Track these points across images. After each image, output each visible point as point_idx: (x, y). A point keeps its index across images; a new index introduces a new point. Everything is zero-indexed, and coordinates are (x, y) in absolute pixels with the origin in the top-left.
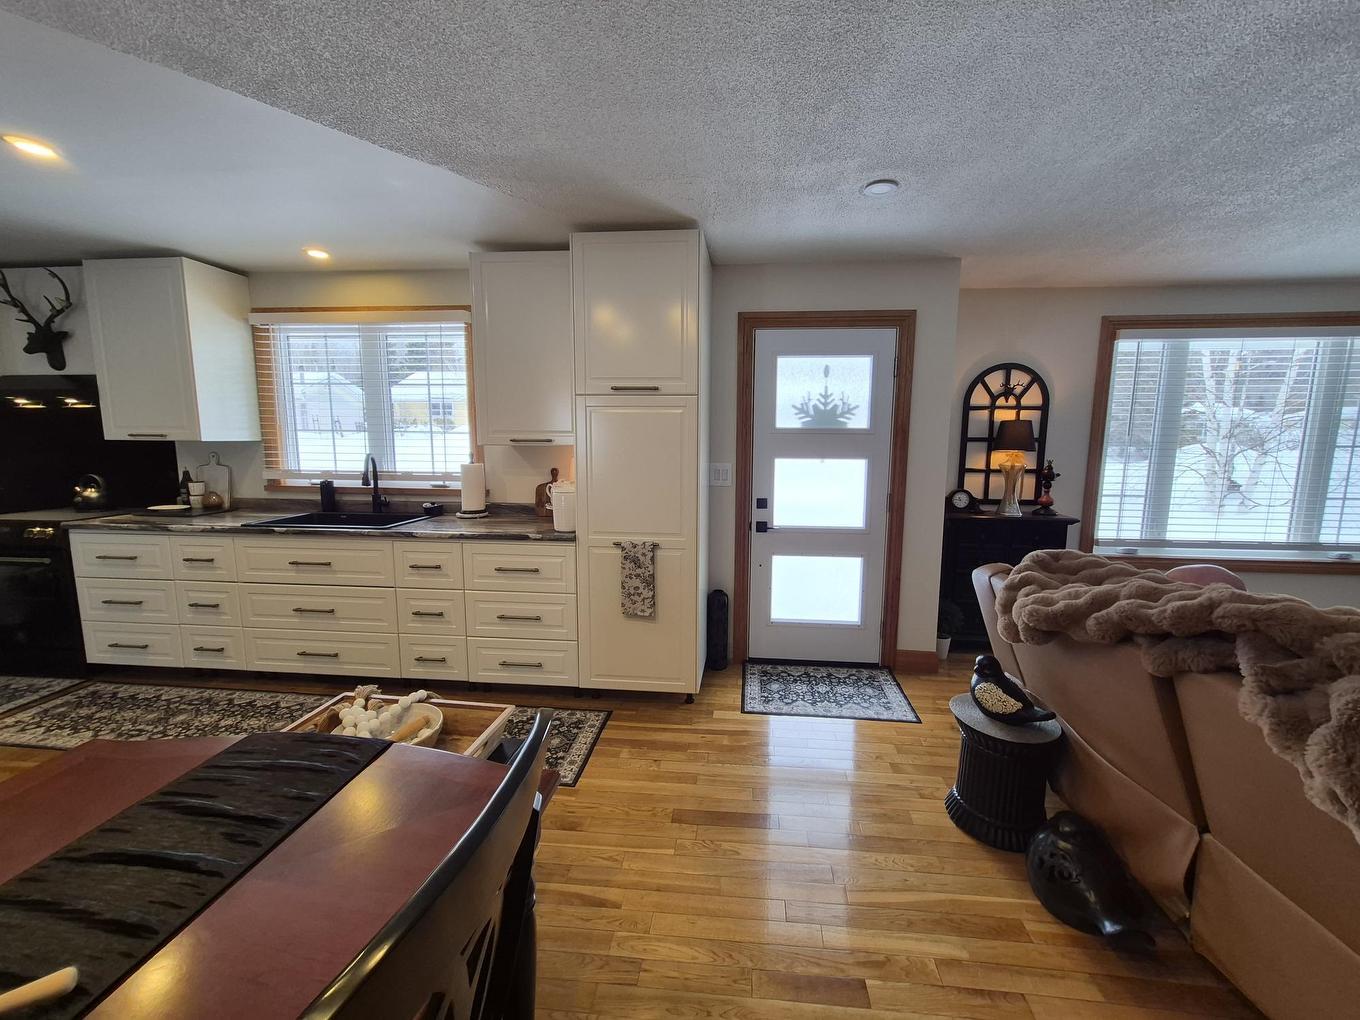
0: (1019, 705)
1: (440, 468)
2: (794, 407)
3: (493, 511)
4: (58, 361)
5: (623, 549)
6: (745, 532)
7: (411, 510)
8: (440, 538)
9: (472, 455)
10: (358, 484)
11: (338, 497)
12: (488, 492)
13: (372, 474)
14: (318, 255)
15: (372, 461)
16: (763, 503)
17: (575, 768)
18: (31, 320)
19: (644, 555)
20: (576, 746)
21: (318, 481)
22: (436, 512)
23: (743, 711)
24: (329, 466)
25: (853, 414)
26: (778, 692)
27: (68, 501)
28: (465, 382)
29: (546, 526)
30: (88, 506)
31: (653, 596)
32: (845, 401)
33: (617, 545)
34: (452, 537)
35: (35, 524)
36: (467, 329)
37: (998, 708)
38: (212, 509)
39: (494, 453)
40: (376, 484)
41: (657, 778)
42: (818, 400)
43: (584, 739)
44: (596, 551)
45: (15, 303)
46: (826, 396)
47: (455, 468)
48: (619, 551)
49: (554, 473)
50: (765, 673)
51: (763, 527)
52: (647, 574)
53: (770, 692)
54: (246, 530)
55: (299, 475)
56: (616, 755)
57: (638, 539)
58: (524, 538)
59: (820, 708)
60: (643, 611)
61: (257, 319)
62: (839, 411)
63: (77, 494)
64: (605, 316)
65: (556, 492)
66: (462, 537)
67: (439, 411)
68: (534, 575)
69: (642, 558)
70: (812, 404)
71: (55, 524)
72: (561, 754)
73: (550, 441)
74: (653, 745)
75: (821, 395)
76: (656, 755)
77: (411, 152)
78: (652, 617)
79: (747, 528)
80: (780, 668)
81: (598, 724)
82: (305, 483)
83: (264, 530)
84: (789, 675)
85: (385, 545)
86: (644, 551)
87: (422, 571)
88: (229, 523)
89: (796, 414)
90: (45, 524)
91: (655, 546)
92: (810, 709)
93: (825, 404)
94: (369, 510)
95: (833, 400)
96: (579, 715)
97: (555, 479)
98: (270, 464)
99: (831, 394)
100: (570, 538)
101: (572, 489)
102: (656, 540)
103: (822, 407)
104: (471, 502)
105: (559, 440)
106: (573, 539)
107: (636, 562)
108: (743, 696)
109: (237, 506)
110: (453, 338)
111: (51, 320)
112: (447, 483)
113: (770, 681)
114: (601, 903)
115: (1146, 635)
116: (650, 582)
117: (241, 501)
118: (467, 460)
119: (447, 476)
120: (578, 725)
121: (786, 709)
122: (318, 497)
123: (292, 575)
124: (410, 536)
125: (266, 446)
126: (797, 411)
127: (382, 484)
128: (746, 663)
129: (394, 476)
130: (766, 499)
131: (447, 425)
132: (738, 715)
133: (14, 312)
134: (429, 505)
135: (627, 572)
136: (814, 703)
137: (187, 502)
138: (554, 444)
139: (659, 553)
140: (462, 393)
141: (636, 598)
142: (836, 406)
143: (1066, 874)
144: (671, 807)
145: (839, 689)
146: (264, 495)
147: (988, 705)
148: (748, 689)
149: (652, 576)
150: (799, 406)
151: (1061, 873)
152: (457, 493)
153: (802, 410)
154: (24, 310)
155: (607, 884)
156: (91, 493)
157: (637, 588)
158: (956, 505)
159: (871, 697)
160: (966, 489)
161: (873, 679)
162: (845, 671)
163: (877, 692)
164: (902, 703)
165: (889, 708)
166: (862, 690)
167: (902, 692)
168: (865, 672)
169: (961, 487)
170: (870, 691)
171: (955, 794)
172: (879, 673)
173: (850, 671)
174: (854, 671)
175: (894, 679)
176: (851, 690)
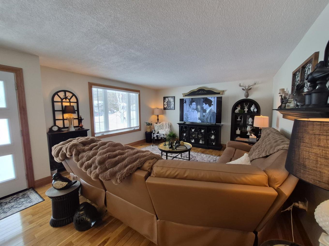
0: (67, 183)
37: (61, 187)
158: (54, 130)
159: (23, 202)
160: (57, 125)
161: (24, 195)
162: (10, 198)
163: (26, 199)
164: (38, 197)
165: (31, 202)
166: (18, 201)
167: (38, 194)
168: (21, 194)
169: (55, 125)
170: (22, 200)
171: (52, 217)
172: (27, 191)
173: (13, 197)
174: (15, 196)
175: (35, 191)
176: (13, 204)
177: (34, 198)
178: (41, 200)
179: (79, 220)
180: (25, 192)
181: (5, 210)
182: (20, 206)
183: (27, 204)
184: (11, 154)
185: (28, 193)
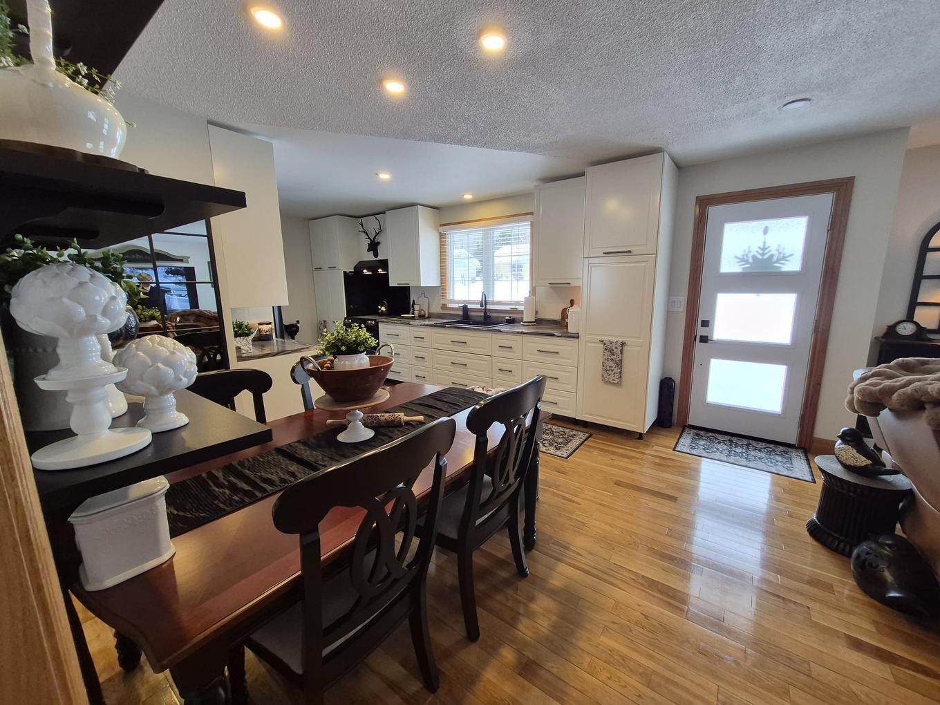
0: (869, 462)
1: (515, 299)
2: (736, 257)
3: (539, 322)
4: (376, 255)
5: (605, 344)
6: (691, 342)
7: (500, 320)
8: (513, 333)
9: (530, 292)
10: (478, 307)
11: (469, 313)
12: (537, 312)
13: (484, 302)
14: (468, 197)
15: (484, 295)
16: (705, 324)
17: (569, 453)
18: (369, 238)
19: (616, 348)
20: (570, 444)
21: (462, 305)
22: (511, 322)
23: (674, 450)
24: (466, 298)
25: (787, 261)
26: (703, 446)
27: (376, 312)
28: (529, 253)
29: (565, 330)
30: (382, 314)
31: (620, 373)
32: (781, 251)
33: (602, 341)
34: (518, 333)
35: (369, 320)
36: (531, 224)
37: (851, 462)
38: (422, 317)
39: (541, 290)
40: (486, 307)
41: (611, 465)
42: (757, 252)
43: (574, 443)
44: (590, 344)
45: (365, 232)
46: (764, 249)
47: (521, 299)
48: (602, 345)
49: (572, 302)
50: (698, 435)
51: (704, 339)
52: (618, 359)
53: (698, 444)
54: (435, 325)
55: (454, 302)
56: (591, 452)
57: (614, 339)
58: (552, 335)
59: (732, 459)
60: (614, 380)
61: (442, 229)
62: (775, 259)
63: (380, 309)
64: (612, 205)
65: (571, 313)
66: (522, 333)
67: (516, 268)
68: (556, 355)
69: (615, 350)
70: (751, 254)
71: (375, 320)
72: (562, 445)
73: (569, 284)
74: (613, 453)
75: (759, 248)
76: (613, 457)
77: (511, 149)
78: (619, 384)
79: (693, 339)
80: (710, 434)
81: (584, 438)
82: (456, 306)
83: (442, 326)
84: (716, 439)
85: (488, 335)
86: (617, 346)
87: (504, 349)
88: (427, 322)
89: (739, 262)
90: (371, 320)
91: (623, 344)
92: (724, 458)
93: (763, 255)
94: (482, 320)
95: (770, 251)
96: (574, 432)
97: (572, 306)
98: (443, 297)
99: (769, 247)
100: (576, 337)
101: (579, 310)
102: (624, 340)
103: (760, 257)
104: (528, 317)
105: (574, 283)
106: (578, 337)
107: (611, 352)
108: (677, 443)
109: (430, 316)
110: (524, 229)
111: (375, 238)
112: (517, 307)
113: (699, 439)
114: (573, 502)
115: (930, 403)
116: (620, 364)
117: (432, 314)
118: (527, 295)
119: (518, 303)
120: (573, 436)
121: (705, 454)
122: (461, 313)
123: (451, 347)
124: (500, 331)
125: (441, 289)
126: (739, 260)
127: (488, 307)
128: (685, 427)
129: (493, 303)
130: (708, 321)
131: (519, 278)
132: (671, 451)
133: (364, 235)
134: (508, 318)
135: (606, 357)
136: (729, 456)
137: (413, 314)
138: (572, 285)
139: (625, 348)
140: (528, 258)
141: (610, 372)
142: (772, 256)
143: (874, 565)
144: (615, 479)
145: (753, 453)
146: (441, 311)
147: (843, 459)
148: (682, 440)
149: (621, 361)
150: (741, 257)
151: (870, 564)
152: (522, 312)
153: (743, 260)
154: (367, 235)
155: (576, 496)
156: (383, 309)
157: (611, 367)
158: (899, 332)
159: (777, 461)
160: (914, 320)
161: (786, 453)
162: (764, 444)
163: (785, 460)
164: (805, 470)
165: (791, 470)
166: (772, 457)
167: (809, 464)
168: (781, 448)
169: (910, 318)
170: (779, 458)
171: (814, 517)
172: (793, 450)
173: (768, 445)
174: (771, 446)
175: (806, 456)
176: (763, 455)
177: (799, 467)
178: (808, 478)
179: (865, 560)
180: (789, 449)
181: (750, 457)
182: (772, 465)
183: (782, 469)
184: (786, 365)
185: (794, 453)
